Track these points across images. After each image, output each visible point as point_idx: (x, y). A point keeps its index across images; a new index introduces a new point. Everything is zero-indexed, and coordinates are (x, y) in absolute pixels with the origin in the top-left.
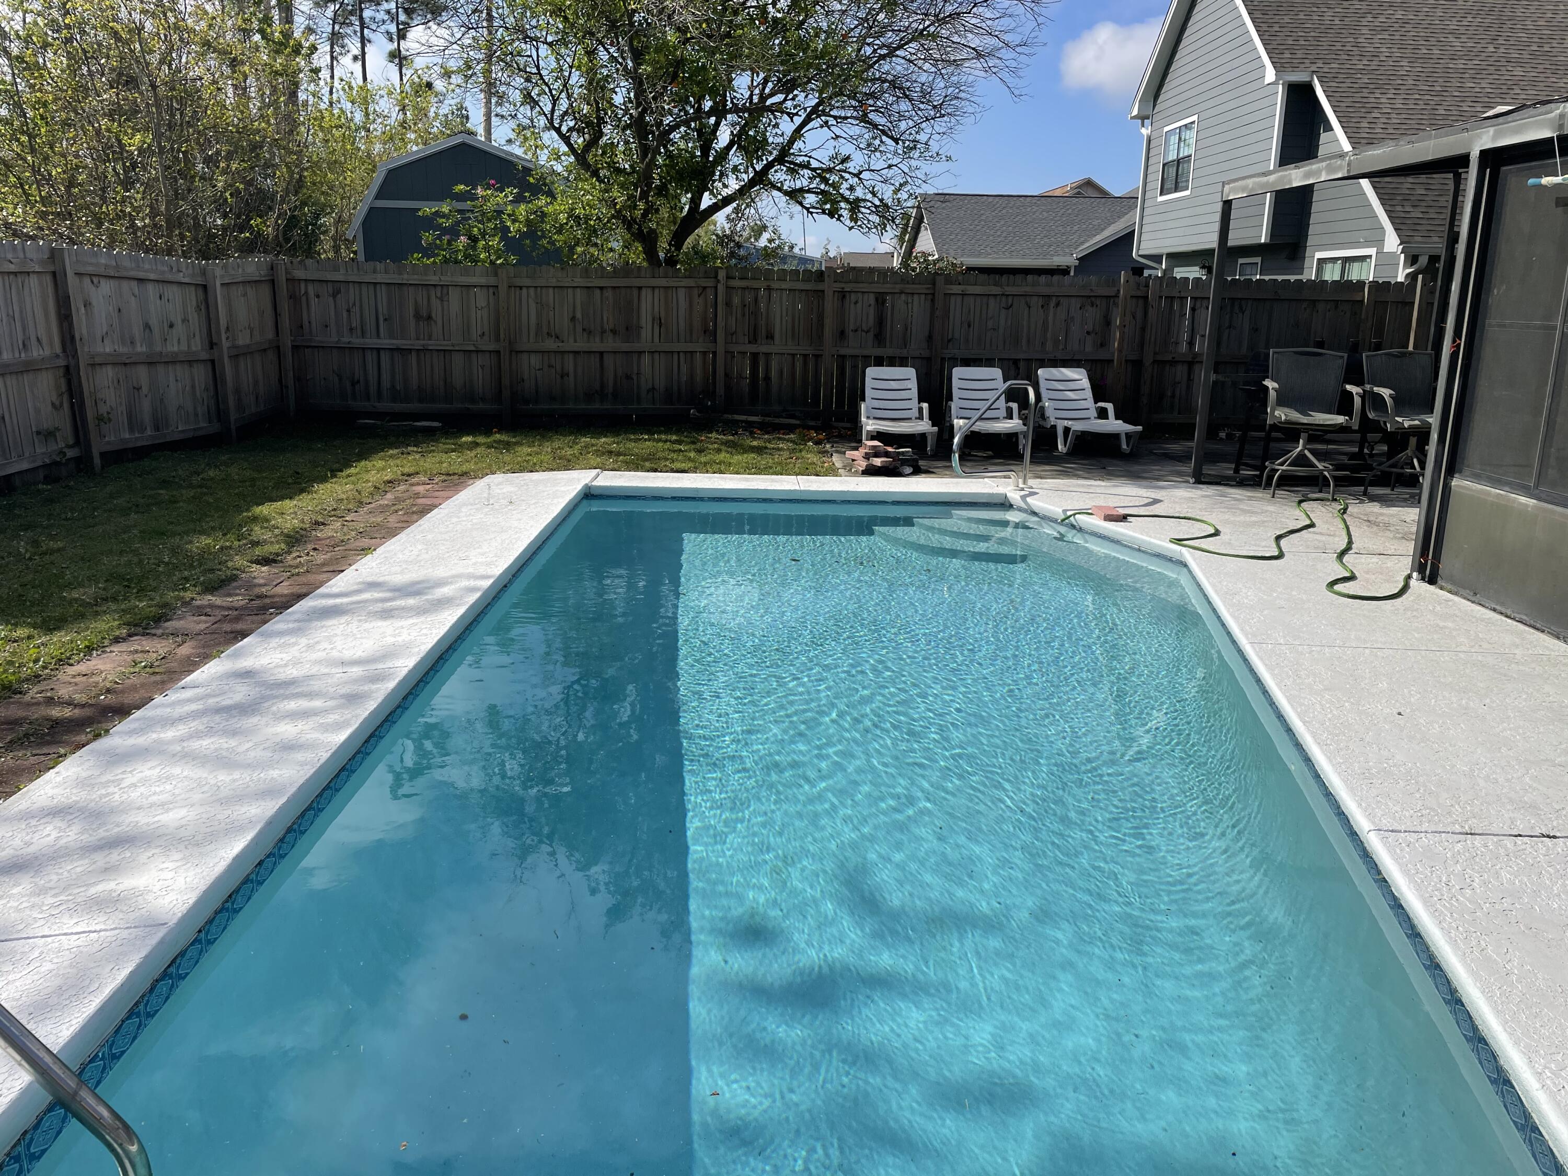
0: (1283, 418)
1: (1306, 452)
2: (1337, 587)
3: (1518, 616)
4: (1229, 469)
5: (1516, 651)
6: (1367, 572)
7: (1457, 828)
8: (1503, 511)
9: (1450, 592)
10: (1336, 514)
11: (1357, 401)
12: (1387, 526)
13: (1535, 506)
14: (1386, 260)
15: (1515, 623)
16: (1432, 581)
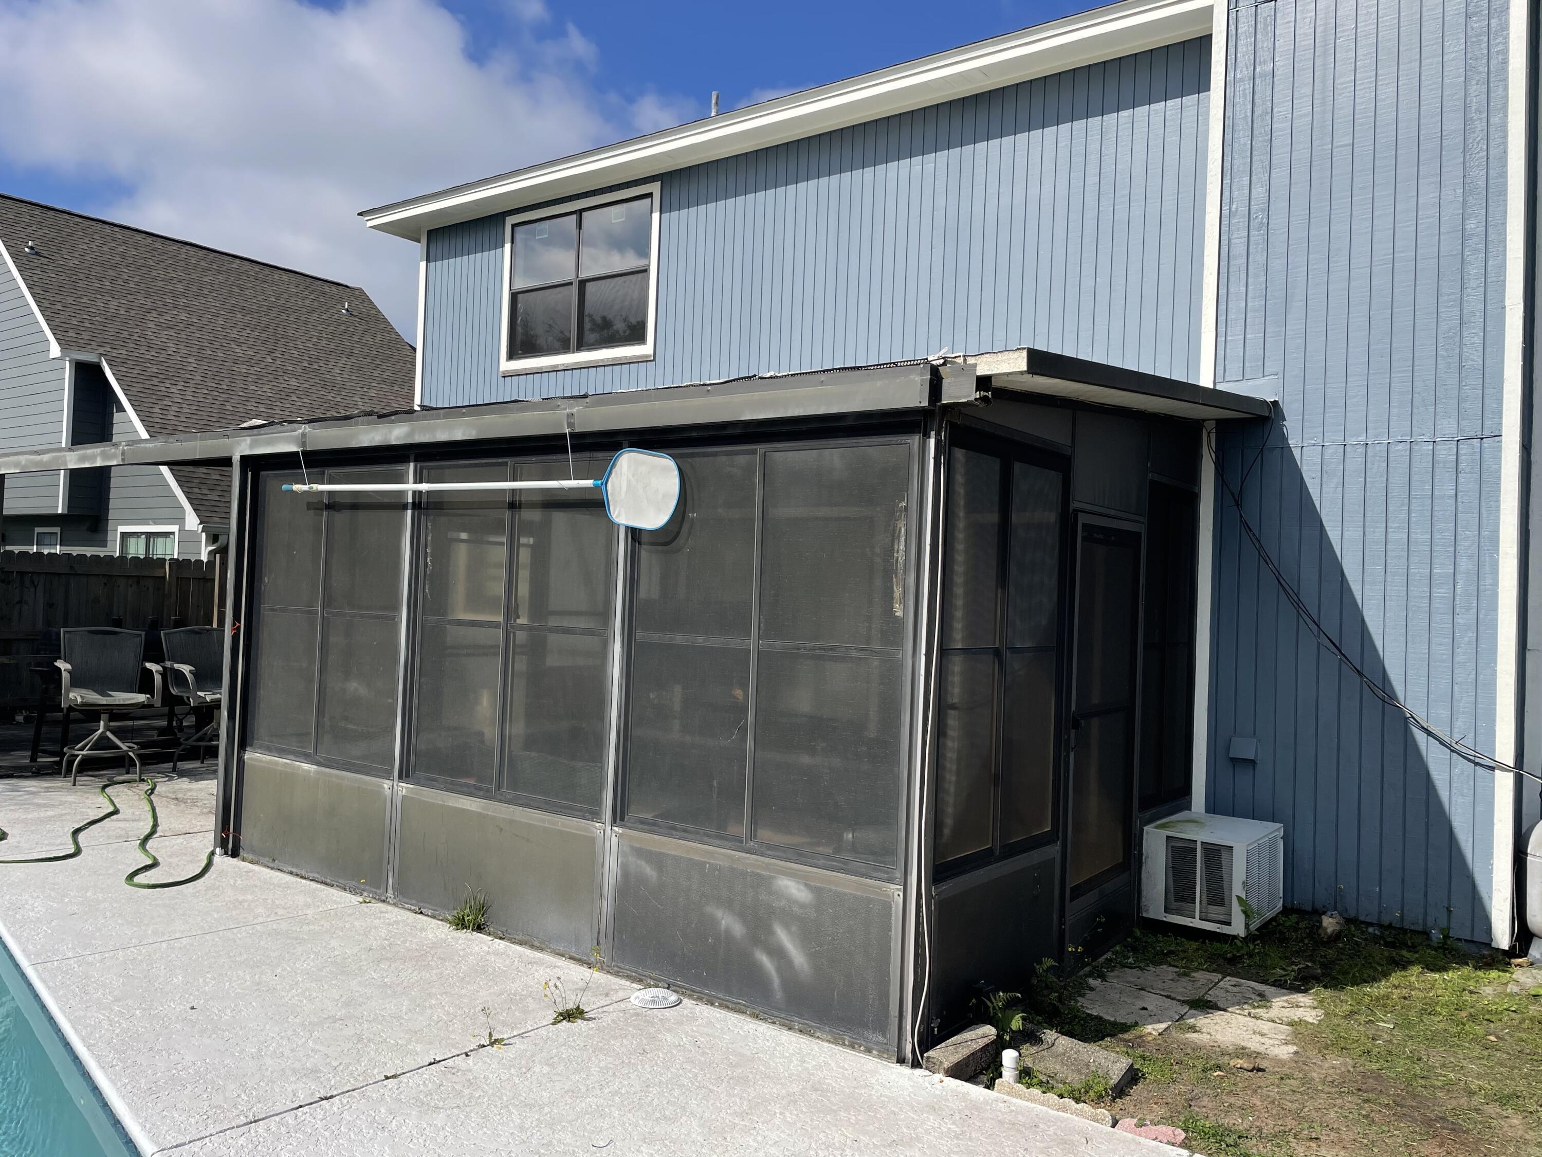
0: (79, 700)
1: (109, 734)
2: (138, 879)
3: (311, 875)
4: (25, 757)
5: (308, 912)
6: (170, 856)
7: (243, 1120)
8: (288, 779)
9: (252, 862)
10: (143, 796)
11: (158, 679)
12: (194, 802)
13: (317, 772)
14: (187, 538)
15: (308, 882)
16: (235, 854)
